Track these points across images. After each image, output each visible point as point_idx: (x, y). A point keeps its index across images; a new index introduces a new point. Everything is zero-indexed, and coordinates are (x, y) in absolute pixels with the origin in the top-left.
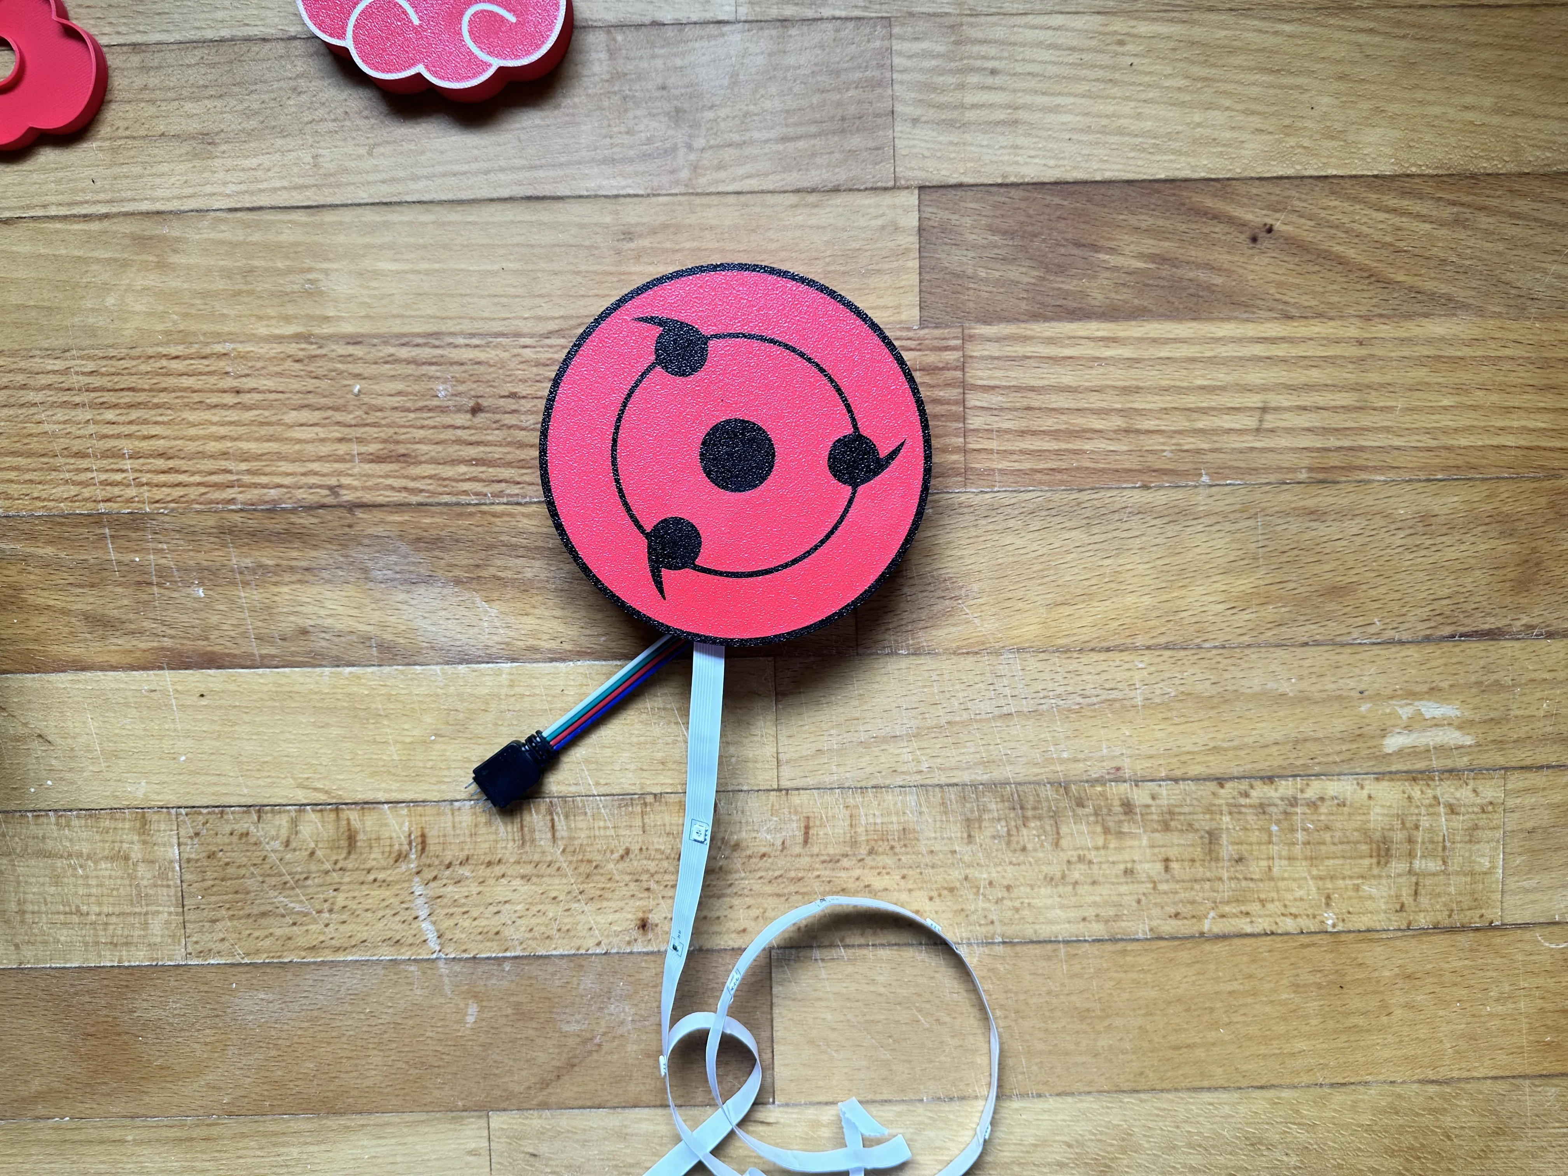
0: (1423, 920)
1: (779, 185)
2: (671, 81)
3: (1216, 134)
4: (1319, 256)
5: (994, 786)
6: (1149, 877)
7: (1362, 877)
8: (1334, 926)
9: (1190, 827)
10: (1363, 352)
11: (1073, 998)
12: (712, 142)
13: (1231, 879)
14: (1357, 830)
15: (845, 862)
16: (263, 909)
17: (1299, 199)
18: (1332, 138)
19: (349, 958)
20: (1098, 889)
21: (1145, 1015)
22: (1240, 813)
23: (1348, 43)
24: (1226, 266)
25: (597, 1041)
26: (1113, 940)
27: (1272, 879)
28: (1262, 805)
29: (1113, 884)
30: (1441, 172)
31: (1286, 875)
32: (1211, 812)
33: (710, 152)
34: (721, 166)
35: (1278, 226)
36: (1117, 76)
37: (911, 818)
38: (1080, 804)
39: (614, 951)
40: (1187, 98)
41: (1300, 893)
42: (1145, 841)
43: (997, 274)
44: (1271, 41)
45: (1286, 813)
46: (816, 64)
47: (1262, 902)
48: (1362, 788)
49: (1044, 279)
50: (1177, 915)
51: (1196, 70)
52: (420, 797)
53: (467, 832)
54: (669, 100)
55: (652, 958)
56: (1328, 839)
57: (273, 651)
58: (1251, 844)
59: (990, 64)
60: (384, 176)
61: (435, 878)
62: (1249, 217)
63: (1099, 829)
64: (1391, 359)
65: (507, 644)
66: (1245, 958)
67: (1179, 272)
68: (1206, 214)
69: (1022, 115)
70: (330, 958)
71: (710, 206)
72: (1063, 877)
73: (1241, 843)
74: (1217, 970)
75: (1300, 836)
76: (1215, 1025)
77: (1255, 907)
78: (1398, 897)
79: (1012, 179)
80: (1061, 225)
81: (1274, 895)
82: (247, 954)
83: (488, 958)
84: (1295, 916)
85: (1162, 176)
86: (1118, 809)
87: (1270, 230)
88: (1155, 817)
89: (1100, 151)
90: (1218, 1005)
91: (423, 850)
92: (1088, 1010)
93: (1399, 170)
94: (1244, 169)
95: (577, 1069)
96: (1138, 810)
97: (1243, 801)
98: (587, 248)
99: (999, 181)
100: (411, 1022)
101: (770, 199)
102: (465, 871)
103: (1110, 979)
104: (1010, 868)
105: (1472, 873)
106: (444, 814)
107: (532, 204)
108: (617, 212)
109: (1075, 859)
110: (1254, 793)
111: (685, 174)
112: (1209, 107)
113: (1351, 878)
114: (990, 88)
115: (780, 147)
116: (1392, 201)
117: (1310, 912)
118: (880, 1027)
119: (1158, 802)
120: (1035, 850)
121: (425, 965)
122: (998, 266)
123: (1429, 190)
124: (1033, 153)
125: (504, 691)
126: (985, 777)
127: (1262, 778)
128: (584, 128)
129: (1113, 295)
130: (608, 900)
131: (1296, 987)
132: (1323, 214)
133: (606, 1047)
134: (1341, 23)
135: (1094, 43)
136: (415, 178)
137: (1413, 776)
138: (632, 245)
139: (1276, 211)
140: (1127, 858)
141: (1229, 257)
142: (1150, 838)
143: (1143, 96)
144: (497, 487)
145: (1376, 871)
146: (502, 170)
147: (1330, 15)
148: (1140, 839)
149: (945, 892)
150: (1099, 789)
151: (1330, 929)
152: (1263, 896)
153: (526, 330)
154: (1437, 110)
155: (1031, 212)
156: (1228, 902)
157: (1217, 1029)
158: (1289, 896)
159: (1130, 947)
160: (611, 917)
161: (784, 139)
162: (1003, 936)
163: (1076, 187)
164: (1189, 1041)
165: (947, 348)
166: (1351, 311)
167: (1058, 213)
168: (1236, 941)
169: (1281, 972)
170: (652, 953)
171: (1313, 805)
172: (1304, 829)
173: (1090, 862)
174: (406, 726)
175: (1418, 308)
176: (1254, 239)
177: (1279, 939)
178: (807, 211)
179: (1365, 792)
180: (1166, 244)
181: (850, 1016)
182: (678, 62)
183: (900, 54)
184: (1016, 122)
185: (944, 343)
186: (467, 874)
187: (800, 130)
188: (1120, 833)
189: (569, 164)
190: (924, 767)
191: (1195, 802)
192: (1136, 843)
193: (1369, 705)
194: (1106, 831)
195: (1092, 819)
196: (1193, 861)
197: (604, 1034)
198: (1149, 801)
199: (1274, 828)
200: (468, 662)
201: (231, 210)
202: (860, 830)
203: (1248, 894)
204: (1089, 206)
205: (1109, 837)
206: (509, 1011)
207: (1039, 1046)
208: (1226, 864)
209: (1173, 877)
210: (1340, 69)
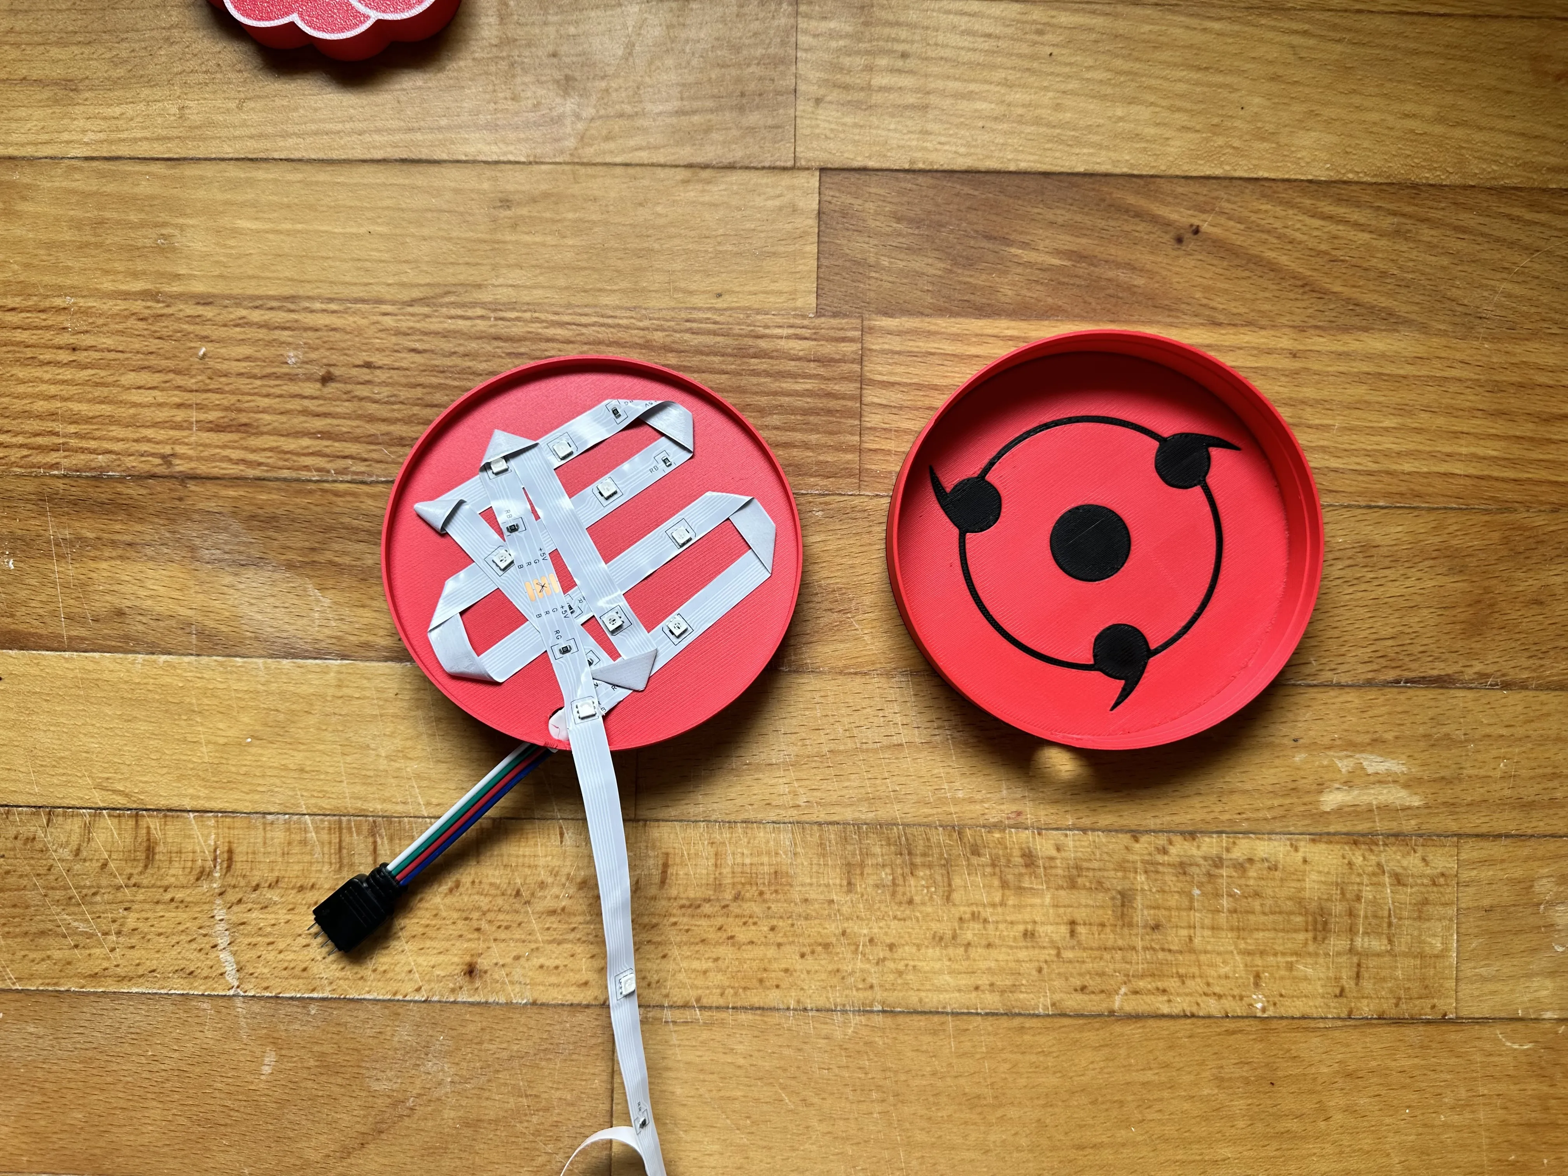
0: (1366, 1008)
1: (670, 159)
2: (564, 49)
3: (1140, 129)
4: (1249, 261)
5: (880, 827)
6: (1052, 941)
7: (1296, 954)
8: (1264, 1010)
9: (1100, 886)
10: (1297, 364)
11: (962, 1081)
12: (602, 112)
13: (1145, 949)
14: (1290, 899)
15: (707, 908)
16: (42, 926)
17: (1228, 201)
18: (1263, 139)
19: (134, 990)
20: (994, 953)
21: (1044, 1106)
22: (1157, 872)
23: (1281, 44)
24: (1148, 267)
25: (410, 1103)
26: (1009, 1014)
27: (1192, 951)
28: (1181, 864)
29: (1011, 947)
30: (1380, 180)
31: (1209, 948)
32: (1125, 870)
33: (599, 123)
34: (608, 138)
35: (1205, 227)
36: (1035, 65)
37: (784, 859)
38: (976, 851)
39: (436, 998)
40: (1109, 91)
41: (1224, 970)
42: (1048, 900)
43: (901, 264)
44: (1199, 38)
45: (1209, 875)
46: (717, 39)
47: (1182, 978)
48: (1296, 850)
49: (951, 271)
50: (1083, 989)
51: (1119, 63)
52: (230, 807)
53: (279, 851)
54: (560, 69)
55: (478, 1010)
56: (1258, 908)
57: (82, 632)
58: (1169, 909)
59: (900, 47)
60: (253, 131)
61: (240, 901)
62: (1174, 216)
63: (996, 882)
64: (1328, 374)
65: (339, 638)
66: (1161, 1044)
67: (1097, 271)
68: (1127, 211)
69: (933, 99)
70: (112, 989)
71: (594, 177)
72: (954, 937)
73: (1157, 908)
74: (1128, 1056)
75: (1225, 902)
76: (1126, 1123)
77: (1172, 984)
78: (1337, 979)
79: (921, 166)
80: (971, 216)
81: (1194, 970)
82: (19, 979)
83: (292, 998)
84: (1220, 996)
85: (1082, 170)
86: (1018, 860)
87: (1197, 231)
88: (1060, 872)
89: (1014, 141)
90: (1130, 1098)
91: (229, 867)
92: (978, 1097)
93: (1334, 175)
94: (1170, 167)
95: (384, 1136)
96: (1041, 862)
97: (1160, 858)
98: (461, 214)
99: (907, 166)
100: (198, 1070)
101: (661, 173)
102: (274, 895)
103: (1005, 1061)
104: (894, 924)
105: (1422, 956)
106: (256, 828)
107: (405, 167)
108: (496, 179)
109: (967, 916)
110: (1173, 850)
111: (571, 143)
112: (1132, 101)
113: (1283, 954)
114: (899, 71)
115: (674, 120)
116: (1327, 208)
117: (1236, 992)
118: (737, 1105)
119: (1064, 854)
120: (923, 904)
121: (220, 1002)
122: (902, 256)
123: (1367, 198)
124: (943, 139)
125: (331, 691)
126: (871, 815)
127: (1182, 833)
128: (467, 91)
129: (1024, 292)
130: (431, 939)
131: (1220, 1081)
132: (1254, 217)
133: (420, 1111)
134: (1273, 23)
135: (1010, 31)
136: (285, 135)
137: (1355, 839)
138: (508, 213)
139: (1204, 211)
140: (1027, 917)
141: (1152, 258)
142: (1052, 898)
143: (1063, 87)
144: (341, 464)
145: (1311, 948)
146: (378, 131)
147: (1261, 15)
148: (1042, 896)
149: (820, 949)
150: (997, 835)
151: (1259, 1014)
152: (1182, 971)
153: (388, 297)
154: (1374, 116)
155: (940, 200)
156: (1143, 976)
157: (1128, 1127)
158: (1212, 972)
159: (1029, 1023)
160: (433, 960)
161: (681, 113)
162: (883, 1003)
163: (988, 177)
164: (1095, 1140)
165: (844, 340)
166: (1284, 320)
167: (968, 204)
168: (1151, 1022)
169: (1202, 1063)
170: (479, 1004)
171: (1241, 867)
172: (1231, 895)
173: (985, 921)
174: (221, 725)
175: (1356, 321)
176: (1179, 240)
177: (1200, 1022)
178: (699, 187)
179: (1299, 856)
180: (1084, 241)
181: (702, 1091)
182: (572, 30)
183: (806, 32)
184: (925, 107)
185: (841, 334)
186: (275, 898)
187: (696, 104)
188: (1020, 888)
189: (449, 128)
190: (801, 801)
191: (1106, 857)
192: (1038, 901)
193: (1303, 755)
194: (1004, 885)
195: (988, 870)
196: (1103, 925)
197: (419, 1096)
198: (1054, 853)
199: (1196, 892)
200: (295, 656)
201: (87, 159)
202: (726, 871)
203: (1165, 968)
204: (1002, 197)
205: (1007, 892)
206: (312, 1063)
207: (920, 1137)
208: (1141, 931)
209: (1079, 943)
210: (1271, 70)
